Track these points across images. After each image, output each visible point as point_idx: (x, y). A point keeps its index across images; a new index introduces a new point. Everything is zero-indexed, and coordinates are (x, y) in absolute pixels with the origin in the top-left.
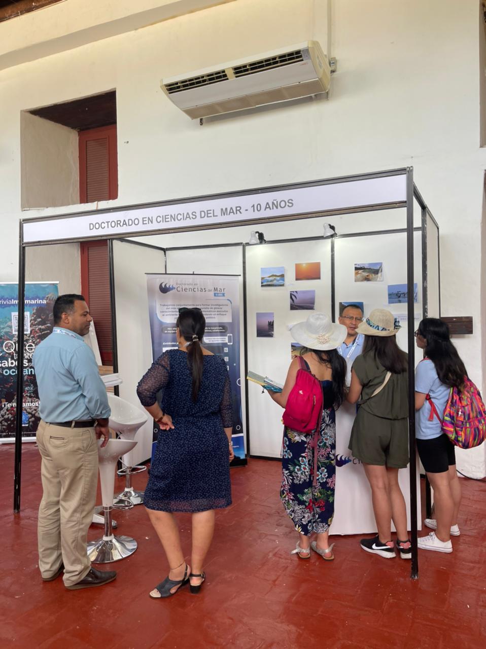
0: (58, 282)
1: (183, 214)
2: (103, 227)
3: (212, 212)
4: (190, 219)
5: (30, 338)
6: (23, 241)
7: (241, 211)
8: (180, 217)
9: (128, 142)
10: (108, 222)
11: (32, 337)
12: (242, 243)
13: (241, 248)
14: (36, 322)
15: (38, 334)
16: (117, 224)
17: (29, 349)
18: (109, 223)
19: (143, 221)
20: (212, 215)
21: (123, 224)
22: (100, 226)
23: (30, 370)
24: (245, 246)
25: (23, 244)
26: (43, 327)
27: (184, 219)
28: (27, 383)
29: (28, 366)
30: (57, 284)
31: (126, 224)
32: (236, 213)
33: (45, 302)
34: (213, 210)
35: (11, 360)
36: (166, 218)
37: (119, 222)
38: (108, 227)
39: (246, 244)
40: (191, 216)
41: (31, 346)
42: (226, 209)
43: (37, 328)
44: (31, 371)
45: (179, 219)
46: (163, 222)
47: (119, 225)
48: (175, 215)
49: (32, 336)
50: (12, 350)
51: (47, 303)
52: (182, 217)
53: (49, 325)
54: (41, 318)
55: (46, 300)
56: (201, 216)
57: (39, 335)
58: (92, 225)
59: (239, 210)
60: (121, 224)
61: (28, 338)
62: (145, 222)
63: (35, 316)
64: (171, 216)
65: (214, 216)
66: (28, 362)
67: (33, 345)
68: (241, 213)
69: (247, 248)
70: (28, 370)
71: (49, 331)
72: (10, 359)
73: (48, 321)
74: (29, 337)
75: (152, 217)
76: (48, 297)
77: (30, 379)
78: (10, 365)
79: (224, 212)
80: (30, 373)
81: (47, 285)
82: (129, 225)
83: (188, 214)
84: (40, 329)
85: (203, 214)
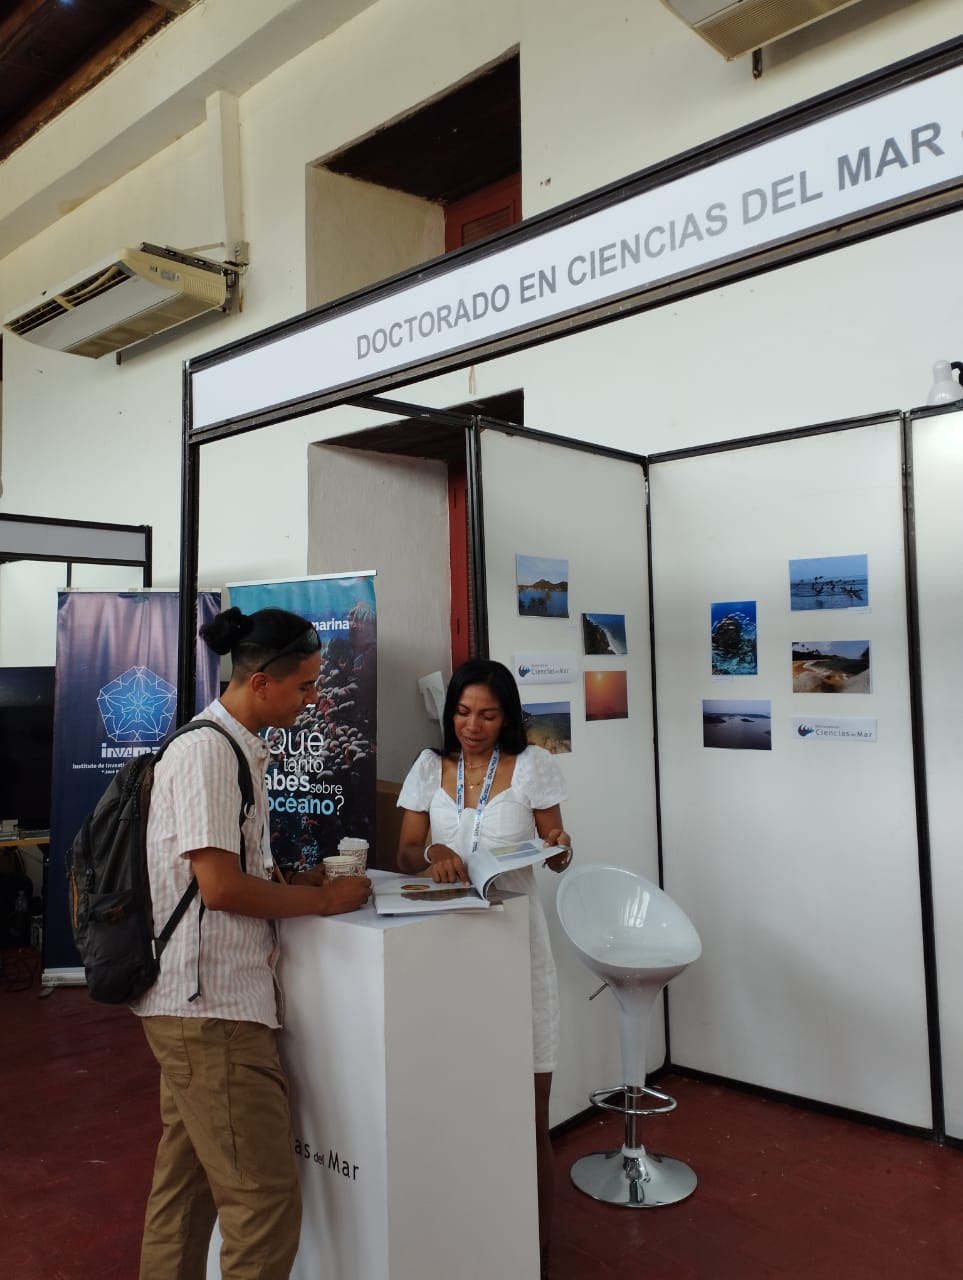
0: (373, 573)
1: (672, 224)
2: (396, 341)
3: (795, 184)
4: (700, 238)
5: (316, 719)
6: (191, 427)
7: (937, 142)
8: (656, 241)
9: (549, 181)
10: (410, 321)
11: (320, 717)
12: (897, 413)
13: (894, 427)
14: (329, 678)
15: (330, 710)
16: (440, 319)
17: (312, 746)
18: (415, 324)
19: (523, 289)
20: (796, 197)
21: (458, 317)
22: (388, 337)
23: (312, 802)
24: (906, 421)
25: (191, 437)
26: (341, 691)
27: (673, 247)
28: (306, 836)
29: (308, 793)
30: (371, 577)
31: (466, 315)
32: (916, 159)
33: (346, 625)
34: (803, 175)
35: (278, 774)
36: (603, 260)
37: (444, 313)
38: (411, 339)
39: (913, 412)
40: (703, 224)
41: (315, 739)
42: (864, 154)
43: (330, 695)
44: (315, 805)
45: (654, 248)
46: (593, 276)
47: (443, 323)
48: (637, 238)
49: (319, 713)
50: (282, 749)
51: (353, 630)
52: (665, 238)
53: (353, 686)
54: (339, 668)
55: (349, 620)
56: (746, 211)
57: (333, 712)
58: (364, 342)
59: (929, 143)
60: (452, 319)
61: (311, 719)
62: (528, 294)
63: (327, 662)
64: (624, 245)
65: (805, 199)
66: (310, 782)
67: (321, 737)
68: (938, 151)
69: (919, 427)
70: (309, 801)
71: (352, 702)
72: (276, 771)
73: (353, 674)
74: (314, 716)
75: (553, 269)
76: (352, 614)
77: (313, 825)
78: (276, 787)
79: (850, 171)
80: (312, 812)
81: (353, 581)
82: (476, 317)
83: (690, 219)
84: (335, 696)
85: (755, 203)
